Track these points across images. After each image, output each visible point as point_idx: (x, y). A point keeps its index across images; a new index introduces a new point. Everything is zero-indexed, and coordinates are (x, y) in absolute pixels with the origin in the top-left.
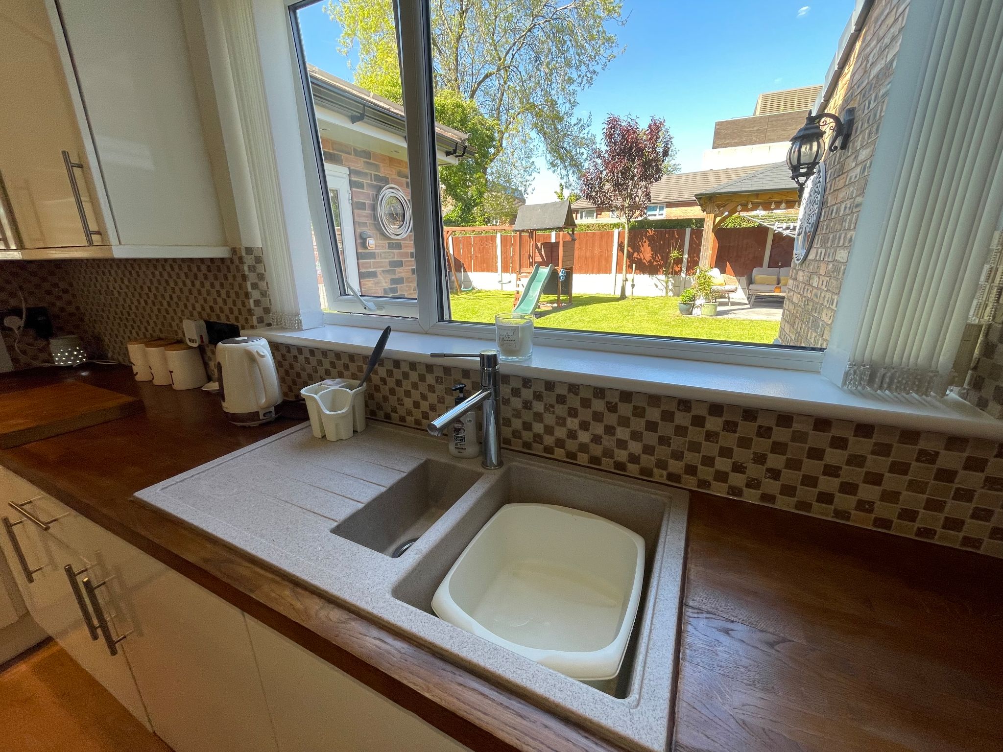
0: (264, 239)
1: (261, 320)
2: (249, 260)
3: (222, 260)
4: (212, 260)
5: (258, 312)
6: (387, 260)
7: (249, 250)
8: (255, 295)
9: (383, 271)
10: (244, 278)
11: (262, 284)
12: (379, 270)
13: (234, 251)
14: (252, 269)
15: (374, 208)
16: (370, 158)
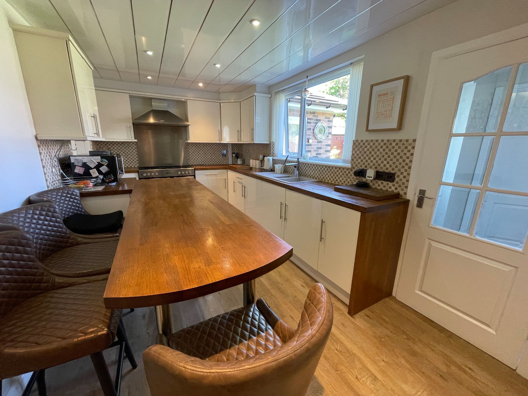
0: (275, 141)
1: (272, 155)
2: (272, 144)
3: (268, 144)
4: (267, 144)
5: (272, 154)
6: (316, 147)
7: (272, 142)
8: (272, 150)
9: (314, 150)
10: (271, 147)
11: (273, 149)
12: (312, 150)
13: (270, 142)
14: (272, 146)
15: (314, 130)
16: (315, 114)
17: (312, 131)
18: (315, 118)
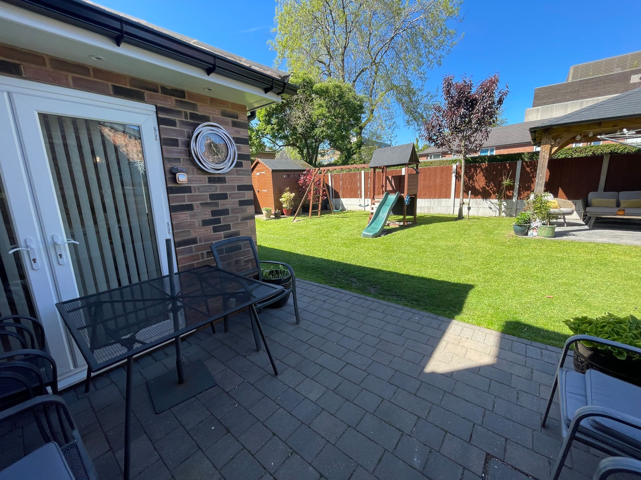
6: (208, 194)
9: (201, 204)
12: (196, 203)
16: (184, 97)
17: (181, 148)
18: (189, 111)
